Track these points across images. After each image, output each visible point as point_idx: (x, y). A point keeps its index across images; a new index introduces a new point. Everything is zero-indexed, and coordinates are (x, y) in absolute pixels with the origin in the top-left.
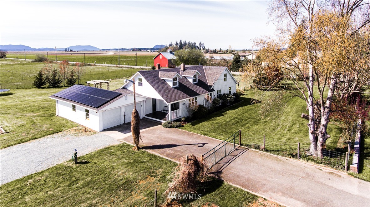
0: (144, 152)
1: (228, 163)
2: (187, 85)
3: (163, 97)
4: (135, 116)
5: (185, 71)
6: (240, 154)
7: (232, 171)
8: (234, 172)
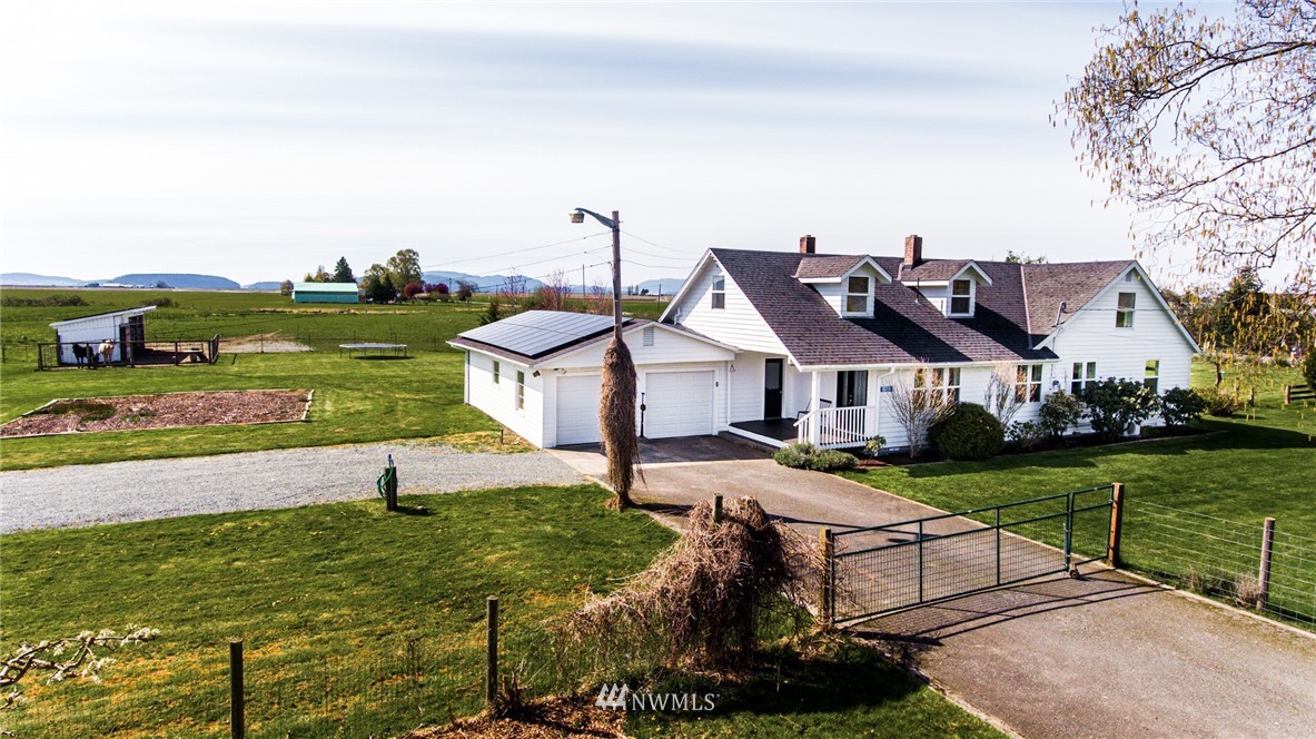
0: (639, 519)
1: (995, 618)
2: (917, 320)
3: (785, 340)
4: (611, 365)
5: (921, 267)
6: (1093, 598)
7: (996, 650)
8: (1009, 658)
